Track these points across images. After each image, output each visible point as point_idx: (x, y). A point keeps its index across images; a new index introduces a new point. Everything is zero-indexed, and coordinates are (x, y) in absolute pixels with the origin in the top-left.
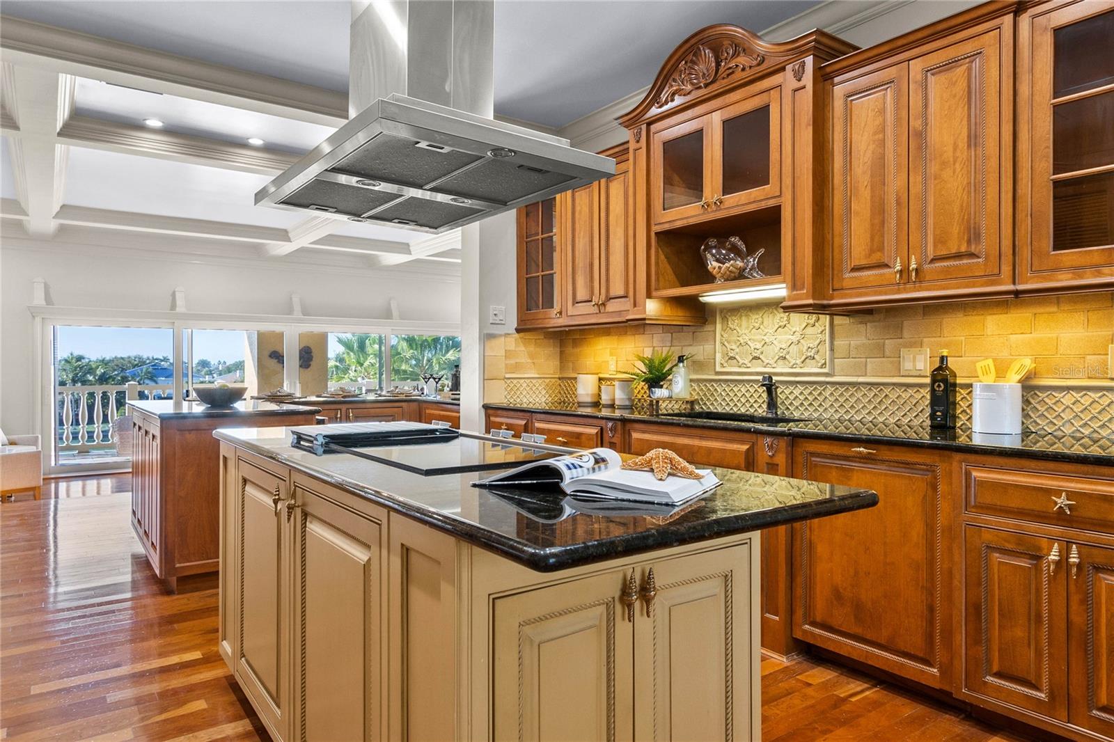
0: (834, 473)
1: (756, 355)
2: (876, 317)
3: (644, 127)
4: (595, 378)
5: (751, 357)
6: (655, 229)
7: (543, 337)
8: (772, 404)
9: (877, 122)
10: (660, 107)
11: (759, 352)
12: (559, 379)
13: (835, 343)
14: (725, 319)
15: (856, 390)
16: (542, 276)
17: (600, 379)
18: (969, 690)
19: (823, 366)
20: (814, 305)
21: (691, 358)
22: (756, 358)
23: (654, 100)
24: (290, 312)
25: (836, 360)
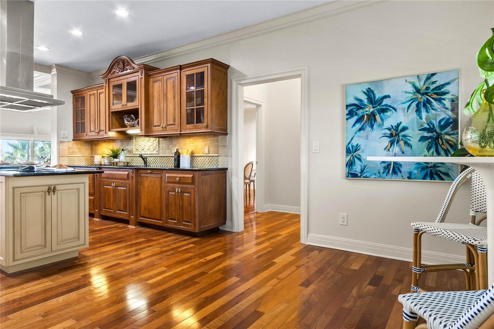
0: (145, 178)
3: (107, 80)
4: (101, 156)
6: (111, 111)
7: (84, 143)
8: (145, 163)
9: (158, 89)
11: (143, 148)
12: (91, 157)
13: (160, 145)
14: (136, 138)
15: (164, 158)
16: (81, 122)
17: (103, 157)
18: (166, 224)
19: (157, 152)
20: (145, 135)
21: (127, 150)
22: (143, 150)
23: (109, 73)
25: (160, 150)
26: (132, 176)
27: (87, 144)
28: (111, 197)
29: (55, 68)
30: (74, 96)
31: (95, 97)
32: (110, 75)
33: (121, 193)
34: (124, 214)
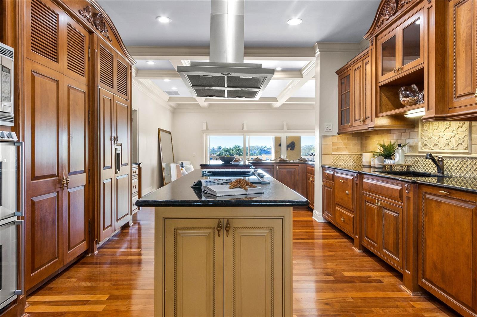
0: (434, 204)
1: (435, 143)
3: (374, 38)
5: (434, 144)
6: (380, 84)
8: (440, 168)
9: (468, 17)
10: (378, 28)
11: (437, 141)
12: (360, 155)
13: (472, 136)
14: (423, 125)
16: (346, 110)
19: (466, 149)
20: (435, 117)
21: (408, 144)
22: (436, 145)
23: (376, 25)
24: (283, 129)
25: (472, 145)
26: (408, 196)
27: (356, 138)
28: (375, 222)
29: (317, 47)
30: (339, 77)
31: (360, 70)
32: (377, 28)
33: (389, 220)
34: (395, 260)
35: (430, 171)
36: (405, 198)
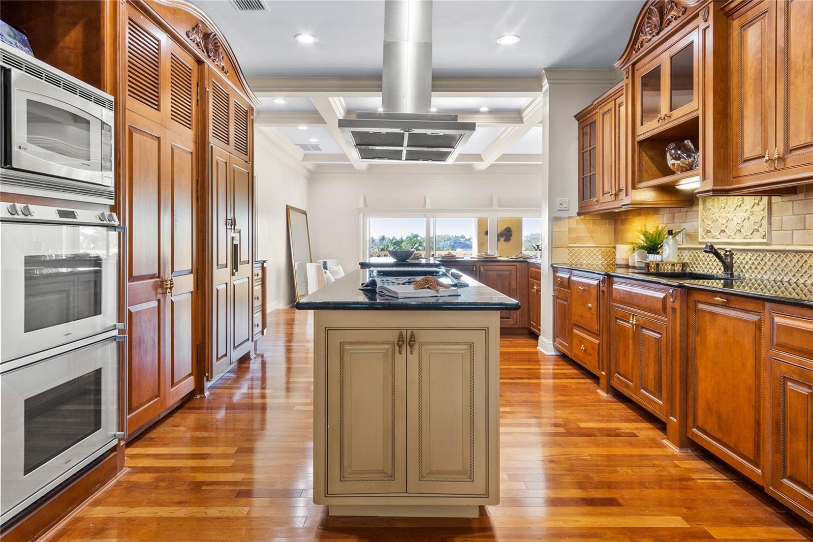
1: (722, 229)
2: (801, 196)
3: (630, 67)
5: (720, 231)
6: (639, 139)
7: (600, 218)
8: (728, 267)
9: (758, 44)
10: (636, 52)
11: (724, 226)
12: (612, 248)
13: (772, 218)
14: (704, 201)
15: (786, 257)
16: (590, 176)
19: (764, 237)
20: (713, 191)
21: (684, 230)
22: (723, 231)
23: (633, 48)
24: (491, 205)
25: (772, 232)
26: (673, 307)
27: (607, 221)
28: (629, 349)
29: (545, 77)
30: (580, 124)
31: (611, 115)
32: (634, 53)
33: (649, 345)
34: (655, 403)
35: (715, 272)
36: (669, 310)
